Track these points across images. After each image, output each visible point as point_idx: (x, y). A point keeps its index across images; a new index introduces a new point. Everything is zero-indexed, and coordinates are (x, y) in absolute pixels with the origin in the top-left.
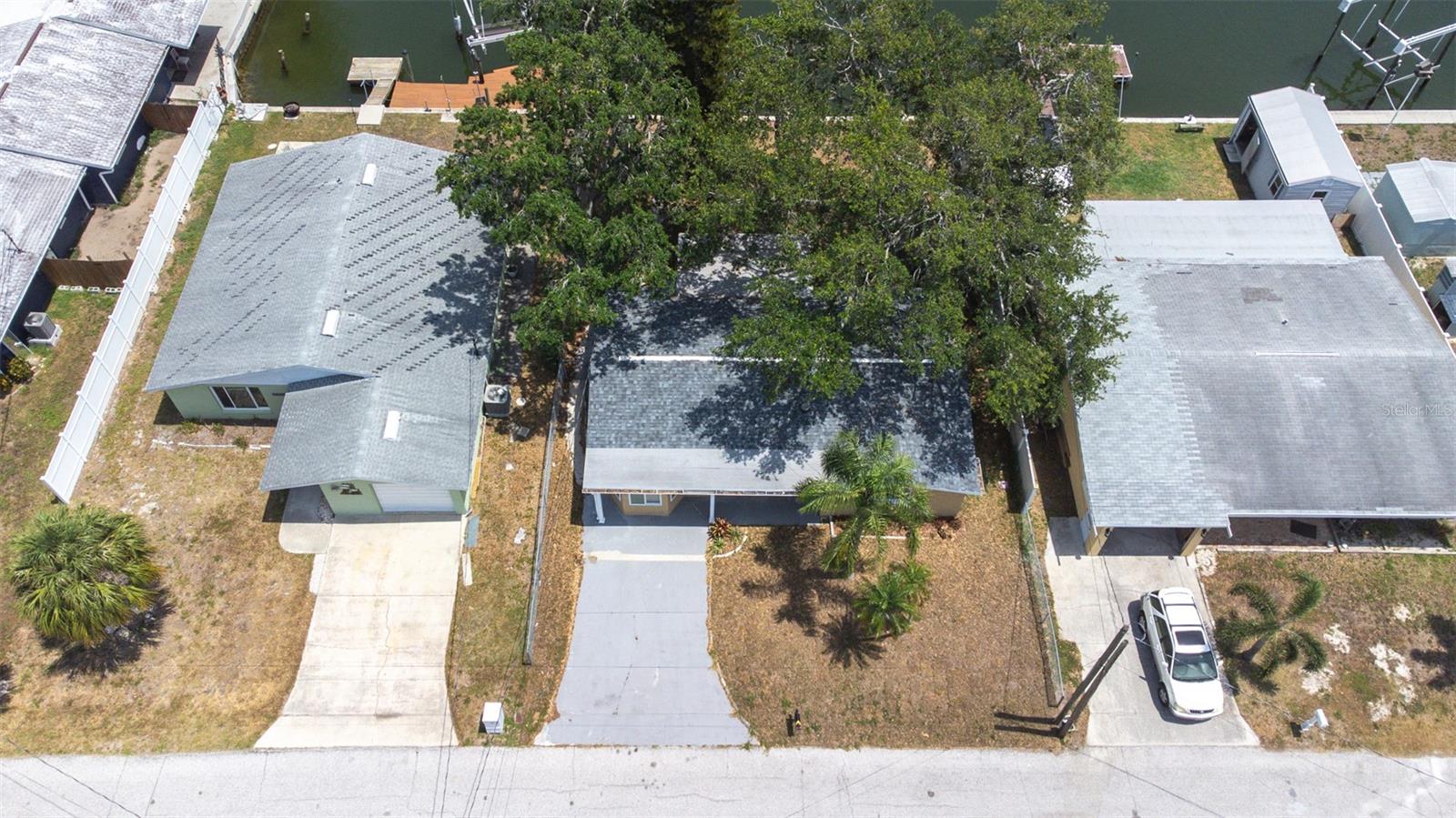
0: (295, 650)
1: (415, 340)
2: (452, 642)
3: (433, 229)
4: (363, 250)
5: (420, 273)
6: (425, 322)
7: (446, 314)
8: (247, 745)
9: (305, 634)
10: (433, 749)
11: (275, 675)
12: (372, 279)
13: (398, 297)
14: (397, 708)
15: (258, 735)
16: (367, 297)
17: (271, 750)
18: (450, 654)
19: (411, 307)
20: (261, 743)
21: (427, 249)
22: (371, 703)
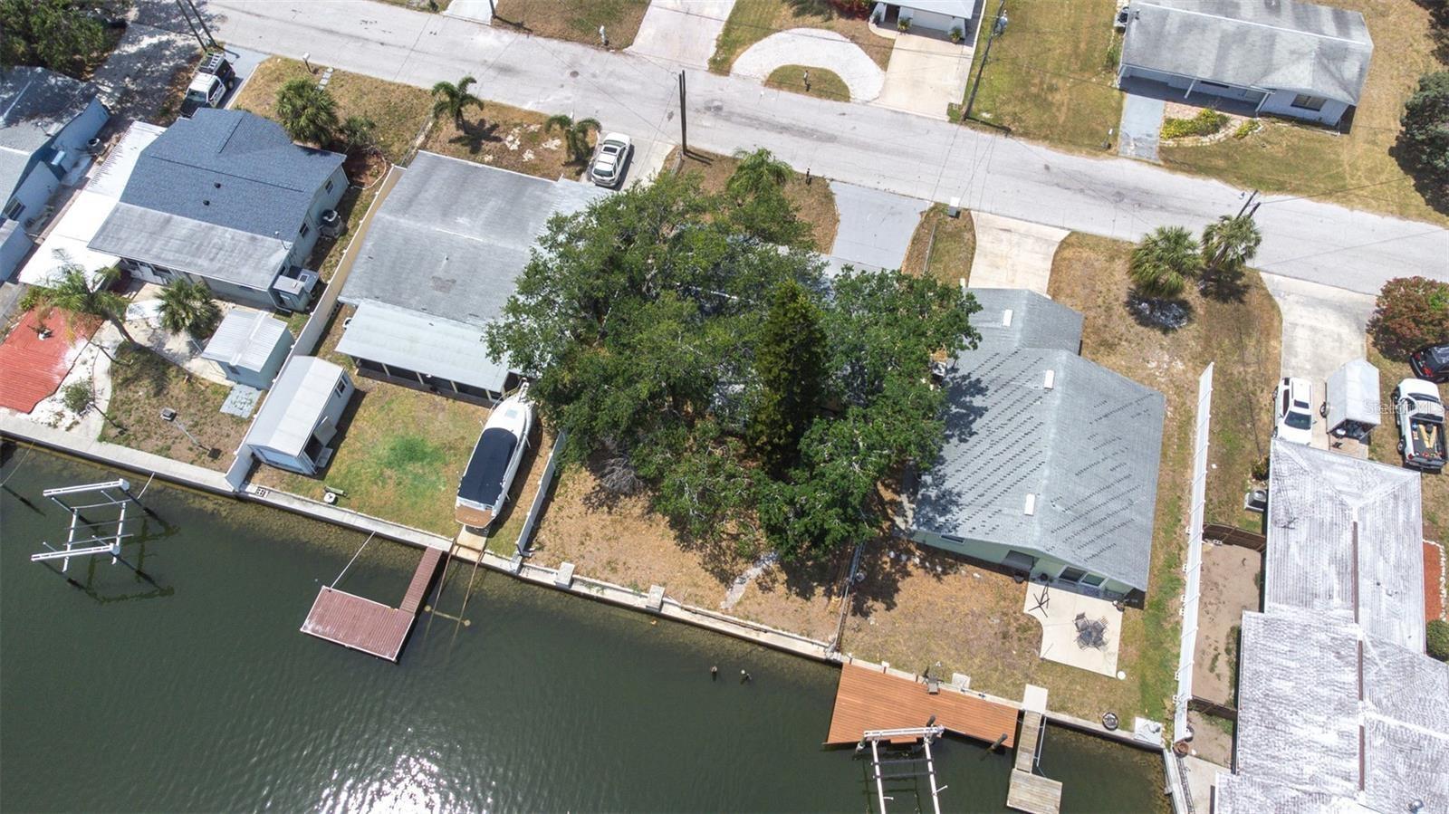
0: (1055, 270)
1: (994, 374)
2: (973, 254)
3: (980, 462)
4: (1030, 438)
5: (990, 424)
6: (987, 389)
7: (973, 395)
8: (1073, 233)
9: (1051, 275)
10: (983, 211)
11: (1065, 259)
12: (1025, 416)
13: (1005, 404)
14: (1001, 232)
15: (1070, 235)
16: (1027, 401)
17: (1064, 228)
18: (974, 249)
19: (997, 397)
20: (1068, 233)
21: (985, 445)
22: (1015, 238)
